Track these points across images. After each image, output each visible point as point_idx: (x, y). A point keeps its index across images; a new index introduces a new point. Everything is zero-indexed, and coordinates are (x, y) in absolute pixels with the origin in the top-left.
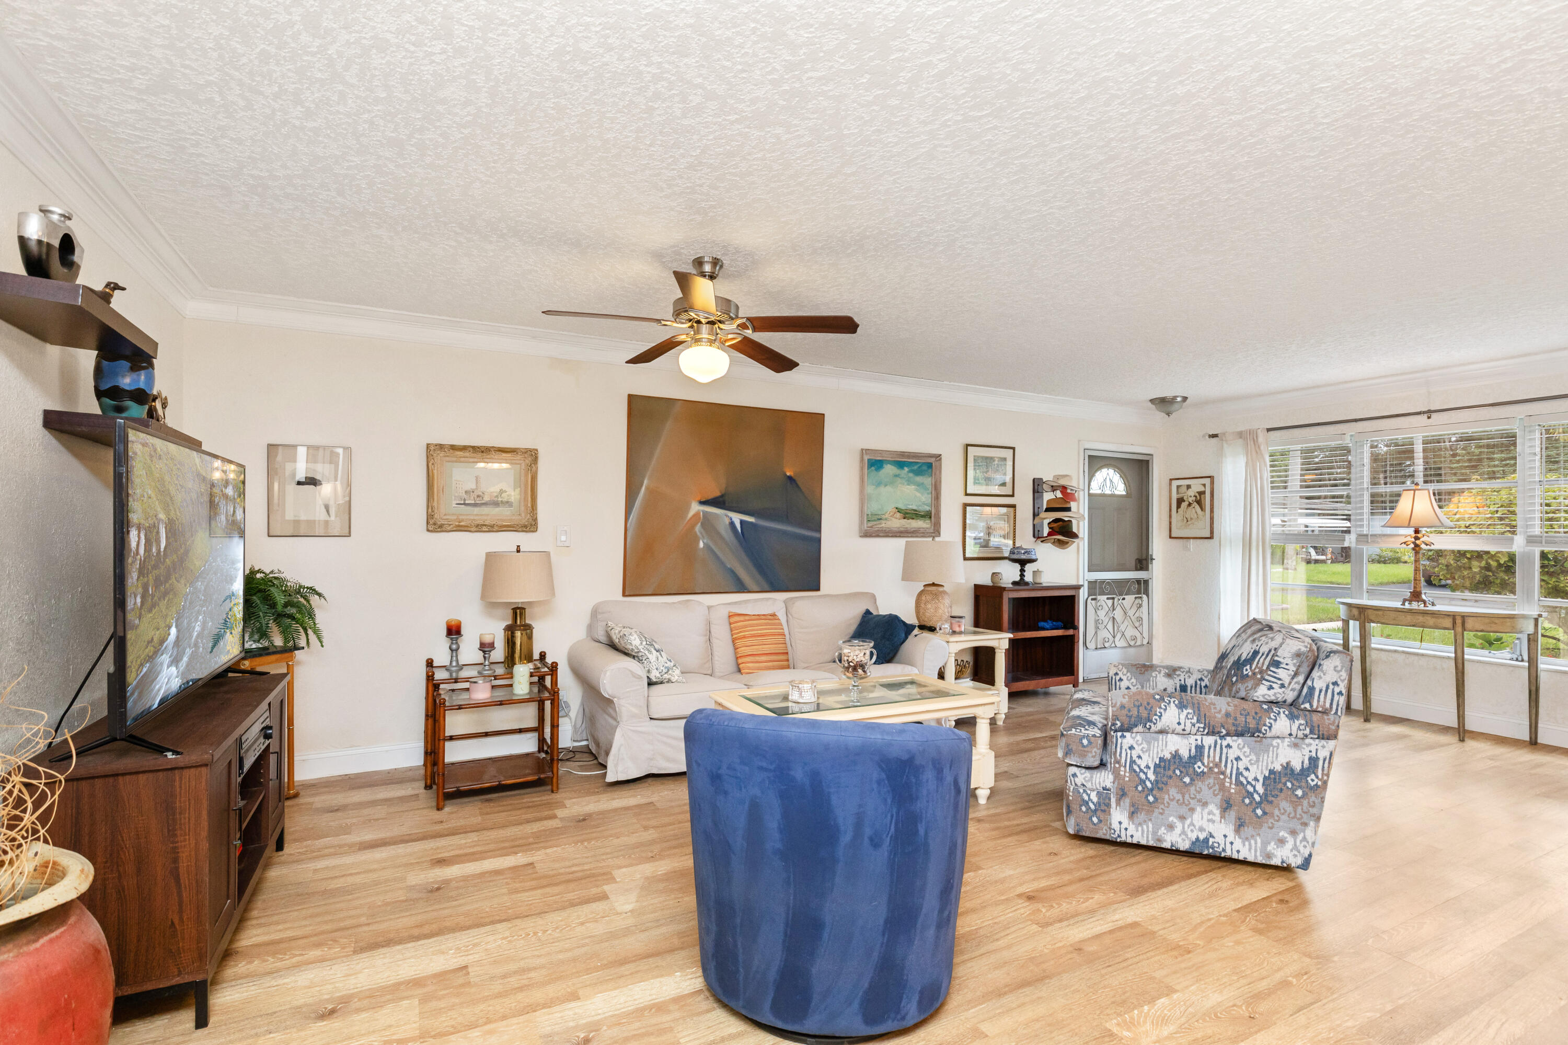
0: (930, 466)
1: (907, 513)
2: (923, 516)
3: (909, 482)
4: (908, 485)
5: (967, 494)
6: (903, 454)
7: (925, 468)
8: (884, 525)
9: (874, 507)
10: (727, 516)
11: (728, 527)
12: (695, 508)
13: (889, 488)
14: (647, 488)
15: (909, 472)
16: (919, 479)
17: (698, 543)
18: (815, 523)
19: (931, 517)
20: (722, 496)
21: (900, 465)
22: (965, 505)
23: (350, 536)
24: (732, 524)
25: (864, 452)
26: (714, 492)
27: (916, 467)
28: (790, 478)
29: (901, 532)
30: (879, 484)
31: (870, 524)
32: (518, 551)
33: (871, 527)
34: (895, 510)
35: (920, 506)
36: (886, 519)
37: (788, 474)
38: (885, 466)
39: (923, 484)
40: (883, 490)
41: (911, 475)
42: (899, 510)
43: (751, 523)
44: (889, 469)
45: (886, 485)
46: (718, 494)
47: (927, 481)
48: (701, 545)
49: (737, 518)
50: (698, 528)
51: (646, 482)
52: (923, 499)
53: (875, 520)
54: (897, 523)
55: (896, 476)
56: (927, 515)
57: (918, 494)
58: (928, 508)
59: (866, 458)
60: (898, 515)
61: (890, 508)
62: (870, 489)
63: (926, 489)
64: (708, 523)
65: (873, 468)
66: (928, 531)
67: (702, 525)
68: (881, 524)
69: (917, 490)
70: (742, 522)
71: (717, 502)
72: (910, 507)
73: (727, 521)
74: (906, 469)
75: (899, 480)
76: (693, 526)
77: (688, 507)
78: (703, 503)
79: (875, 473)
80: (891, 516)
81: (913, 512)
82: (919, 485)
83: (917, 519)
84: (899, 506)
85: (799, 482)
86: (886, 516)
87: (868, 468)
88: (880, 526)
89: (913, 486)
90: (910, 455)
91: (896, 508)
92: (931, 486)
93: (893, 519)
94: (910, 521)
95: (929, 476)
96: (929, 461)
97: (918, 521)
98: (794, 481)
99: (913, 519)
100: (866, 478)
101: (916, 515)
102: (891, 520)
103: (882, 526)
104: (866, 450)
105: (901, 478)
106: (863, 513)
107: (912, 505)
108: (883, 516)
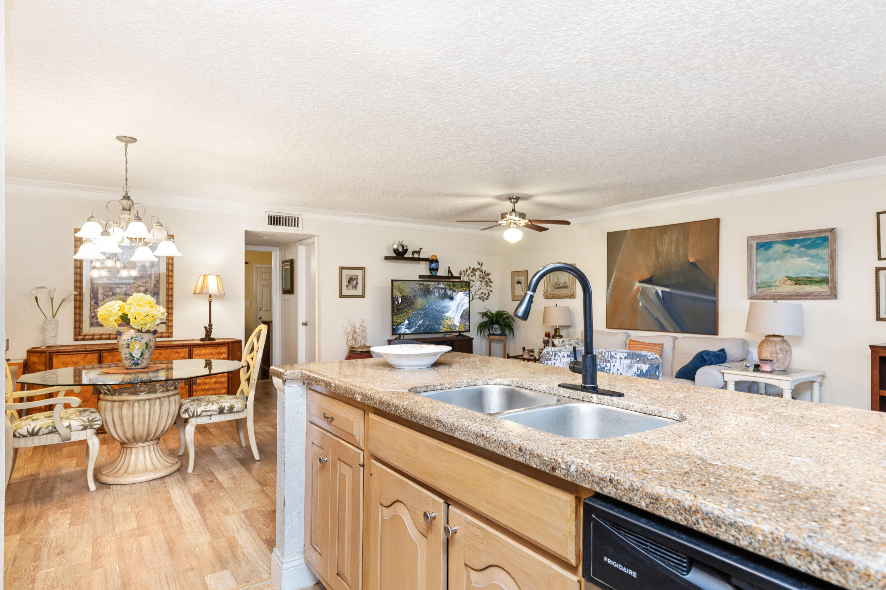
0: (826, 239)
1: (799, 280)
2: (817, 282)
3: (801, 255)
4: (800, 257)
5: (880, 259)
6: (789, 235)
7: (819, 241)
8: (773, 290)
9: (764, 277)
10: (654, 288)
11: (655, 295)
12: (637, 285)
13: (778, 262)
14: (615, 276)
15: (799, 247)
16: (813, 252)
17: (639, 303)
18: (713, 290)
19: (828, 282)
20: (651, 277)
21: (791, 243)
22: (878, 270)
24: (657, 293)
25: (751, 238)
26: (646, 275)
27: (808, 243)
28: (692, 264)
29: (791, 295)
30: (768, 260)
31: (760, 290)
32: (556, 305)
33: (762, 292)
34: (785, 278)
35: (813, 274)
36: (776, 286)
37: (691, 261)
38: (773, 245)
39: (817, 255)
40: (772, 263)
41: (803, 249)
42: (790, 278)
43: (668, 292)
44: (779, 248)
45: (775, 260)
46: (649, 276)
47: (824, 252)
48: (641, 304)
49: (659, 289)
50: (639, 295)
51: (614, 273)
52: (818, 267)
53: (765, 287)
54: (789, 288)
55: (786, 252)
56: (824, 281)
57: (812, 264)
58: (824, 275)
59: (754, 243)
60: (789, 282)
61: (780, 277)
62: (760, 265)
63: (822, 259)
64: (643, 292)
65: (762, 249)
66: (823, 294)
67: (641, 294)
68: (771, 289)
69: (810, 261)
70: (662, 292)
71: (649, 281)
72: (803, 275)
73: (654, 291)
74: (797, 245)
75: (789, 255)
76: (636, 295)
77: (632, 285)
78: (641, 282)
79: (764, 252)
80: (782, 283)
81: (806, 279)
82: (812, 256)
83: (811, 285)
84: (792, 275)
85: (699, 264)
86: (777, 283)
87: (757, 249)
88: (769, 291)
89: (805, 259)
90: (796, 234)
91: (787, 277)
92: (827, 256)
93: (784, 286)
94: (803, 286)
95: (825, 248)
96: (824, 235)
97: (813, 286)
98: (696, 265)
99: (806, 284)
100: (754, 256)
101: (809, 281)
102: (782, 286)
103: (772, 291)
104: (751, 237)
105: (792, 253)
106: (753, 282)
107: (805, 273)
108: (773, 284)
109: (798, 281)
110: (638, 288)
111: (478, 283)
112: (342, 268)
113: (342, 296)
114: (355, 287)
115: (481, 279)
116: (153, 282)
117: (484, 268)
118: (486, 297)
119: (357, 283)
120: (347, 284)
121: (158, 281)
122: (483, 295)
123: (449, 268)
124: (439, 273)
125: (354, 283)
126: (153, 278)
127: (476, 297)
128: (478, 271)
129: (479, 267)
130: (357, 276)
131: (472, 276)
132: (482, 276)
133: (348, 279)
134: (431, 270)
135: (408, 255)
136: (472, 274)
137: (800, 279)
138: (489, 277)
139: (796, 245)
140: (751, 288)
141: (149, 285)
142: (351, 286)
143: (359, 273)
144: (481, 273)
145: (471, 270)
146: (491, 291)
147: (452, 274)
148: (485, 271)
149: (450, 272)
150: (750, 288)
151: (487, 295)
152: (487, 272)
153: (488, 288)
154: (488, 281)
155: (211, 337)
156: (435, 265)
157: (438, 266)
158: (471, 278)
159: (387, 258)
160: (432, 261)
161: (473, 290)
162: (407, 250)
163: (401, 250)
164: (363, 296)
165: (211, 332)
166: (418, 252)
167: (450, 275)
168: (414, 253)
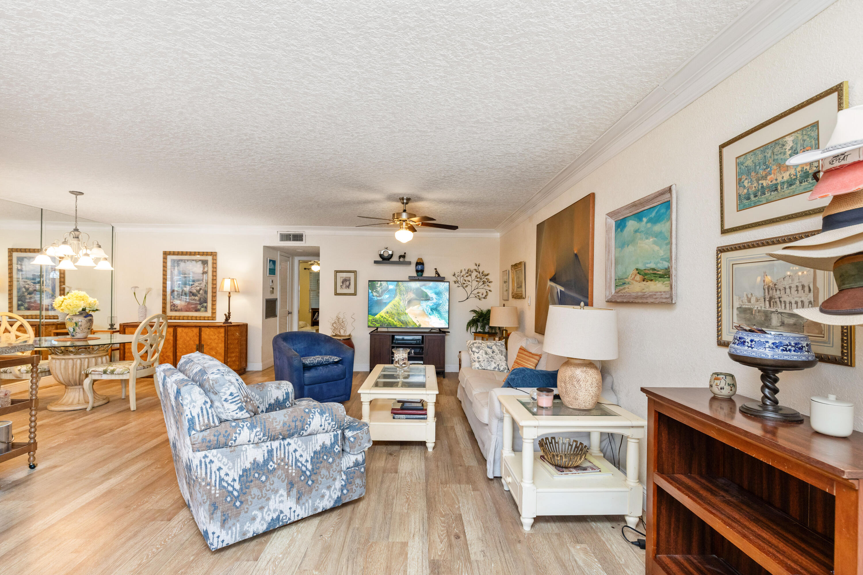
0: (668, 205)
1: (646, 274)
2: (660, 277)
3: (647, 234)
4: (647, 238)
5: (723, 231)
6: (634, 204)
8: (626, 290)
9: (621, 271)
10: (556, 287)
11: (557, 295)
12: (549, 284)
13: (631, 248)
14: (539, 274)
15: (647, 222)
16: (659, 228)
19: (669, 277)
21: (639, 217)
22: (720, 251)
23: (508, 300)
24: (558, 293)
25: (608, 216)
26: (553, 272)
27: (653, 214)
28: (576, 255)
29: (638, 298)
30: (624, 245)
31: (619, 288)
33: (618, 292)
34: (635, 272)
35: (658, 263)
36: (629, 283)
37: (575, 252)
38: (627, 223)
40: (626, 250)
41: (649, 225)
42: (639, 271)
44: (631, 226)
45: (628, 245)
46: (554, 274)
47: (665, 227)
49: (558, 288)
51: (539, 271)
52: (661, 253)
53: (620, 285)
54: (638, 286)
55: (636, 231)
56: (666, 274)
57: (656, 248)
58: (667, 265)
59: (612, 222)
60: (638, 277)
61: (632, 270)
62: (617, 253)
63: (664, 239)
64: (551, 292)
65: (620, 229)
66: (664, 295)
67: (550, 294)
68: (625, 288)
69: (655, 243)
70: (561, 291)
71: (554, 278)
72: (649, 266)
73: (556, 290)
75: (638, 235)
76: (548, 294)
77: (546, 284)
78: (550, 280)
79: (621, 233)
80: (633, 279)
81: (651, 272)
82: (656, 235)
83: (656, 280)
84: (641, 266)
85: (579, 257)
86: (629, 279)
87: (616, 230)
88: (624, 291)
89: (651, 240)
90: (641, 202)
91: (637, 269)
92: (669, 234)
93: (634, 282)
94: (650, 282)
95: (667, 220)
96: (666, 199)
97: (658, 282)
99: (652, 280)
100: (613, 242)
101: (654, 275)
104: (608, 214)
105: (640, 232)
106: (611, 278)
107: (650, 263)
108: (627, 280)
109: (645, 276)
110: (549, 287)
111: (475, 283)
112: (337, 272)
113: (336, 294)
114: (348, 287)
115: (478, 280)
116: (204, 283)
117: (481, 269)
118: (484, 296)
119: (350, 284)
120: (341, 284)
121: (207, 283)
122: (480, 294)
124: (426, 275)
125: (348, 283)
126: (204, 281)
127: (472, 295)
128: (474, 272)
129: (476, 268)
130: (350, 278)
131: (467, 277)
132: (479, 276)
133: (342, 281)
134: (418, 271)
135: (395, 259)
136: (467, 275)
137: (647, 272)
138: (487, 277)
139: (643, 219)
140: (610, 287)
141: (202, 285)
142: (344, 286)
143: (352, 275)
144: (477, 273)
145: (466, 271)
146: (490, 290)
147: (439, 275)
148: (483, 272)
149: (437, 272)
150: (607, 287)
151: (485, 294)
152: (486, 273)
153: (487, 287)
154: (486, 281)
155: (229, 321)
156: (420, 267)
157: (423, 268)
158: (466, 279)
159: (376, 262)
160: (417, 264)
161: (468, 289)
162: (392, 255)
163: (386, 255)
164: (355, 294)
165: (229, 318)
166: (403, 256)
167: (437, 276)
168: (400, 257)
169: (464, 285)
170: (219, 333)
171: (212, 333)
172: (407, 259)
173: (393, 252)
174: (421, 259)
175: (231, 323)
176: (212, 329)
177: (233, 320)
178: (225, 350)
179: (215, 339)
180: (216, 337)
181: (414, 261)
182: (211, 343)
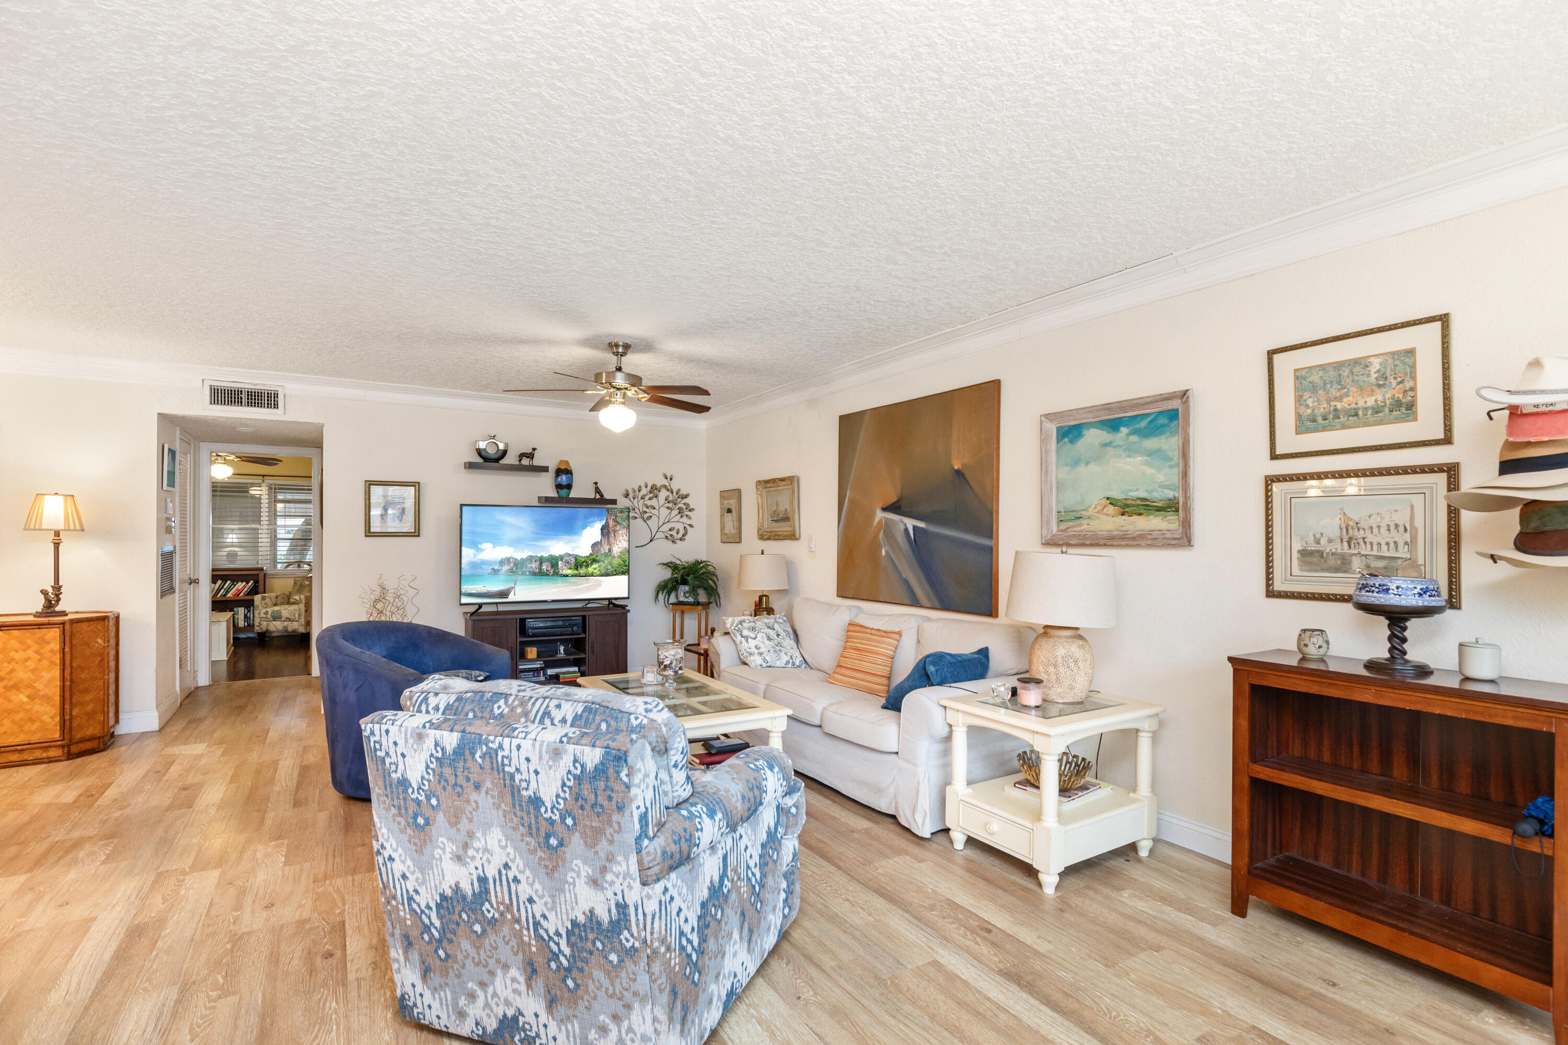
0: (1173, 415)
1: (1128, 506)
2: (1159, 509)
3: (1131, 451)
4: (1130, 456)
5: (1274, 456)
6: (1107, 407)
7: (1163, 420)
8: (1084, 527)
9: (1070, 499)
10: (902, 522)
11: (903, 536)
12: (880, 515)
13: (1093, 468)
14: (849, 499)
15: (1129, 434)
16: (1152, 443)
17: (882, 550)
18: (989, 527)
19: (1177, 510)
20: (899, 500)
21: (1113, 425)
22: (1270, 480)
23: (740, 542)
24: (907, 531)
25: (1046, 418)
26: (892, 496)
27: (1143, 424)
28: (959, 473)
29: (1112, 538)
30: (1076, 463)
31: (1064, 526)
32: (762, 554)
33: (1064, 531)
34: (1105, 502)
35: (1152, 491)
36: (1089, 518)
37: (956, 467)
38: (1085, 432)
39: (1159, 450)
40: (1082, 470)
41: (1134, 438)
42: (1112, 502)
43: (922, 528)
44: (1094, 436)
45: (1087, 464)
46: (896, 498)
47: (1169, 443)
48: (884, 552)
49: (910, 524)
50: (881, 536)
51: (848, 494)
52: (1161, 477)
53: (1071, 520)
54: (1111, 522)
55: (1106, 445)
56: (1171, 507)
57: (1150, 471)
58: (1170, 494)
59: (1052, 428)
60: (1111, 509)
61: (1095, 499)
62: (1064, 473)
63: (1168, 459)
64: (888, 529)
65: (1066, 440)
66: (1168, 535)
67: (884, 532)
68: (1080, 525)
69: (1146, 464)
70: (915, 528)
71: (895, 507)
72: (1134, 494)
73: (903, 527)
74: (1124, 430)
75: (1110, 451)
76: (877, 534)
77: (874, 516)
78: (885, 509)
79: (1069, 446)
80: (1098, 512)
81: (1139, 502)
82: (1149, 454)
83: (1148, 515)
84: (1117, 494)
85: (967, 475)
86: (1090, 512)
87: (1058, 441)
88: (1079, 529)
89: (1139, 459)
90: (1122, 406)
91: (1108, 498)
92: (1177, 453)
93: (1102, 517)
94: (1135, 517)
95: (1173, 434)
96: (1170, 407)
97: (1151, 517)
98: (963, 474)
99: (1140, 514)
100: (1053, 457)
101: (1145, 507)
102: (1098, 518)
103: (1082, 528)
104: (1046, 416)
105: (1115, 447)
106: (1050, 510)
107: (1137, 490)
108: (1084, 513)
109: (1126, 508)
110: (880, 521)
111: (664, 512)
112: (370, 483)
113: (369, 534)
114: (399, 518)
115: (670, 505)
117: (675, 486)
118: (680, 535)
119: (403, 511)
120: (382, 512)
122: (674, 533)
123: (596, 483)
124: (573, 494)
125: (398, 509)
127: (660, 535)
128: (663, 490)
129: (666, 482)
130: (404, 498)
131: (650, 499)
132: (671, 498)
133: (383, 504)
134: (559, 487)
135: (510, 459)
136: (651, 495)
137: (1129, 502)
138: (685, 501)
139: (1122, 429)
140: (1048, 522)
142: (390, 516)
143: (407, 492)
144: (668, 493)
145: (649, 488)
146: (691, 526)
147: (602, 496)
148: (679, 491)
149: (598, 491)
150: (1044, 521)
151: (682, 532)
152: (683, 492)
153: (685, 519)
154: (684, 507)
155: (58, 609)
156: (563, 479)
157: (572, 480)
158: (649, 503)
159: (470, 466)
160: (559, 472)
161: (653, 523)
162: (505, 452)
163: (491, 451)
164: (416, 533)
165: (58, 600)
166: (530, 456)
167: (598, 496)
168: (522, 455)
169: (646, 516)
170: (43, 642)
171: (14, 644)
172: (537, 462)
173: (506, 445)
174: (567, 462)
175: (63, 613)
176: (16, 633)
177: (70, 604)
178: (63, 688)
179: (28, 659)
180: (30, 653)
181: (552, 467)
182: (13, 671)
